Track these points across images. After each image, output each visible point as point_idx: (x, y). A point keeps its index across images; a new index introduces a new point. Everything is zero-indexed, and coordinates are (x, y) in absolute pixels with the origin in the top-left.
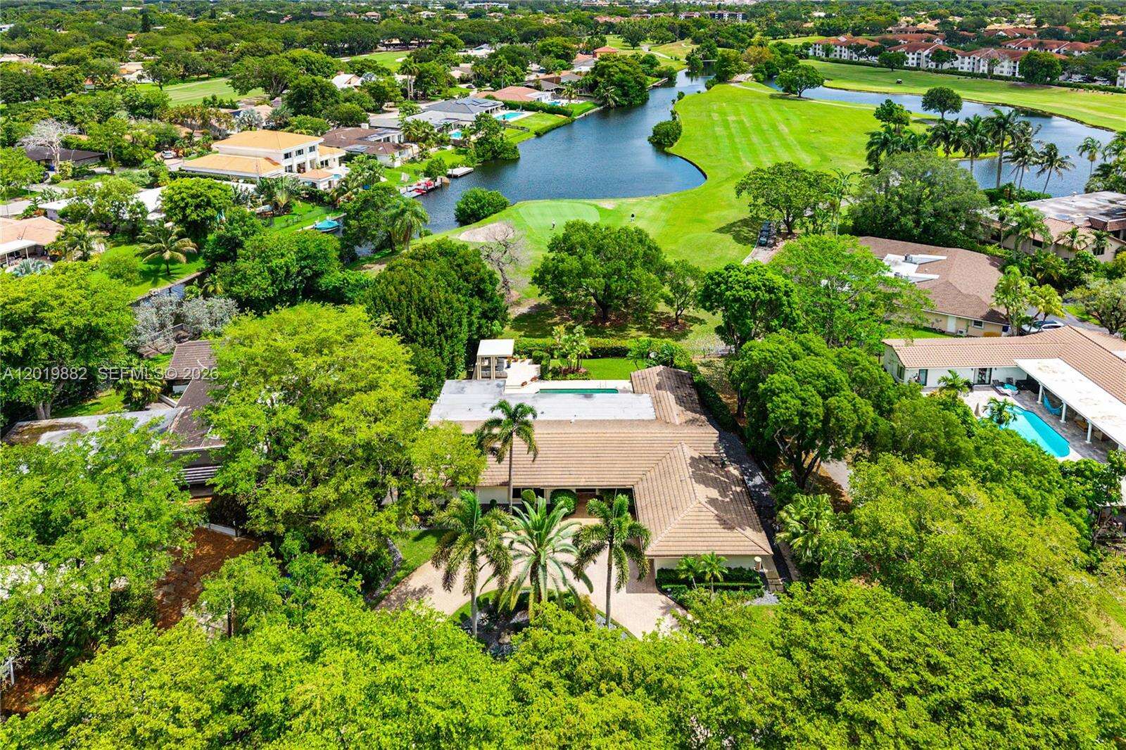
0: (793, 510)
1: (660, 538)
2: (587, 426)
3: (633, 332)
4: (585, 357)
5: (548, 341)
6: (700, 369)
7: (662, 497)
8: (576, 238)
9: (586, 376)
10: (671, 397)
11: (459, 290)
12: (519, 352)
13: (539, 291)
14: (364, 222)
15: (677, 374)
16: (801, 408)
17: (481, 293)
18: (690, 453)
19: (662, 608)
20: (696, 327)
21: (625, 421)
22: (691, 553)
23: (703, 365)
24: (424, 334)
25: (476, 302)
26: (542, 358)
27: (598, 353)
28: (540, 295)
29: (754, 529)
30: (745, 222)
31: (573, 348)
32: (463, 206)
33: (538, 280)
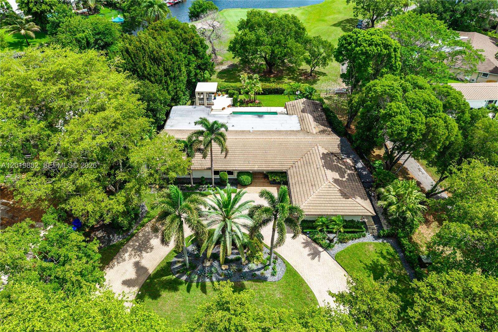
0: (392, 189)
1: (304, 204)
2: (259, 134)
3: (286, 80)
4: (259, 94)
5: (238, 84)
6: (325, 100)
7: (305, 178)
8: (254, 20)
9: (259, 105)
10: (310, 117)
11: (181, 50)
12: (220, 90)
13: (233, 56)
14: (133, 14)
15: (313, 103)
16: (410, 125)
17: (196, 53)
18: (323, 151)
19: (303, 243)
20: (321, 78)
21: (282, 131)
22: (324, 213)
23: (326, 98)
24: (155, 75)
25: (193, 58)
26: (234, 94)
27: (267, 92)
28: (234, 58)
29: (362, 198)
30: (348, 21)
31: (252, 88)
32: (193, 10)
33: (232, 49)
